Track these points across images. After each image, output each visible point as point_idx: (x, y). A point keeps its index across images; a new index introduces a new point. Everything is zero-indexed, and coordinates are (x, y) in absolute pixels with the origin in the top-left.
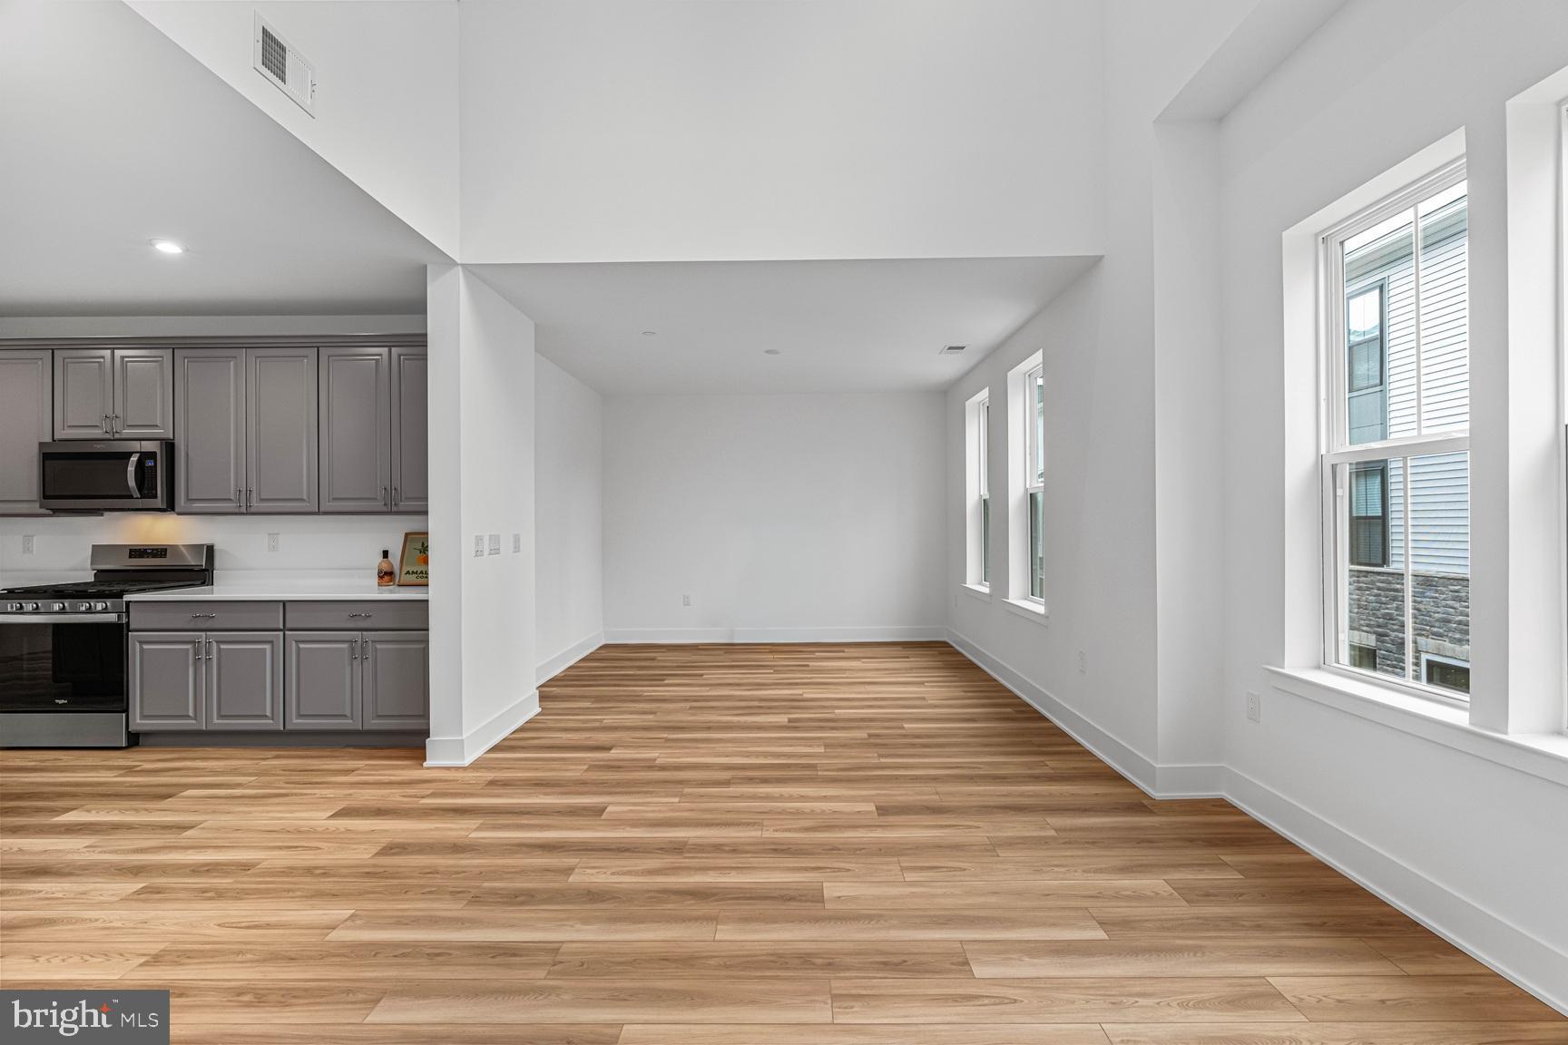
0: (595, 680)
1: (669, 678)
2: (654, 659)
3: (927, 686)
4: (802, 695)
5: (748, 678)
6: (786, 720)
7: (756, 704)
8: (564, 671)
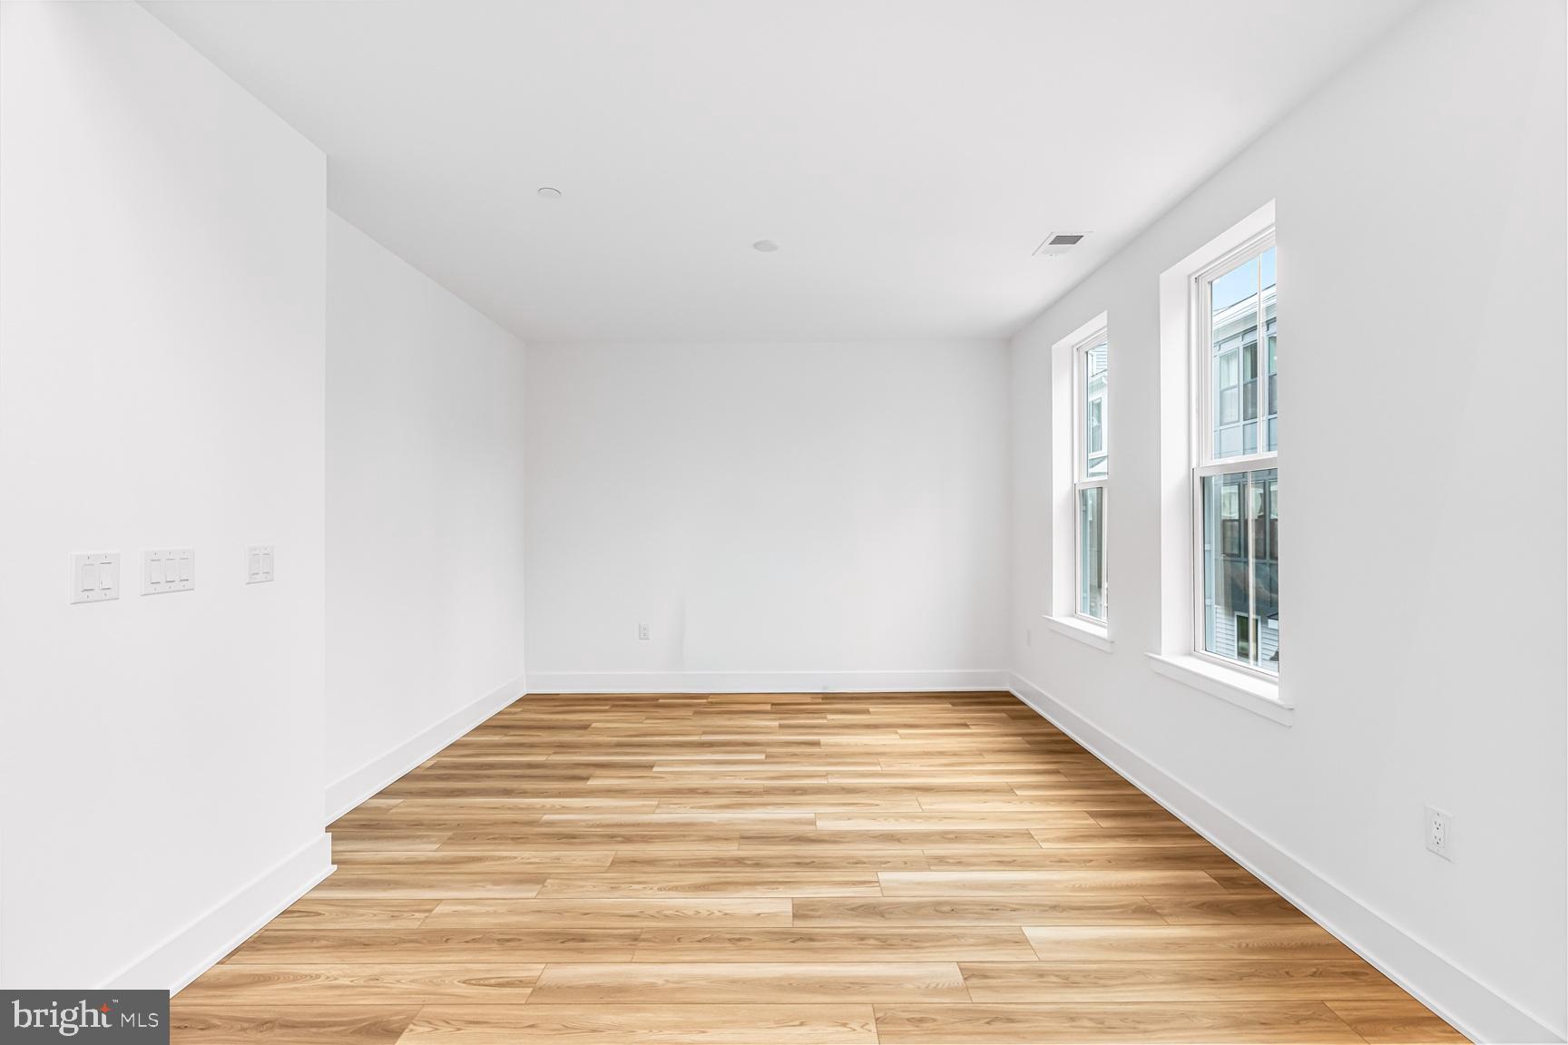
0: (477, 777)
1: (598, 772)
2: (585, 727)
3: (1022, 800)
4: (813, 823)
5: (725, 774)
6: (789, 908)
7: (733, 850)
8: (438, 755)
